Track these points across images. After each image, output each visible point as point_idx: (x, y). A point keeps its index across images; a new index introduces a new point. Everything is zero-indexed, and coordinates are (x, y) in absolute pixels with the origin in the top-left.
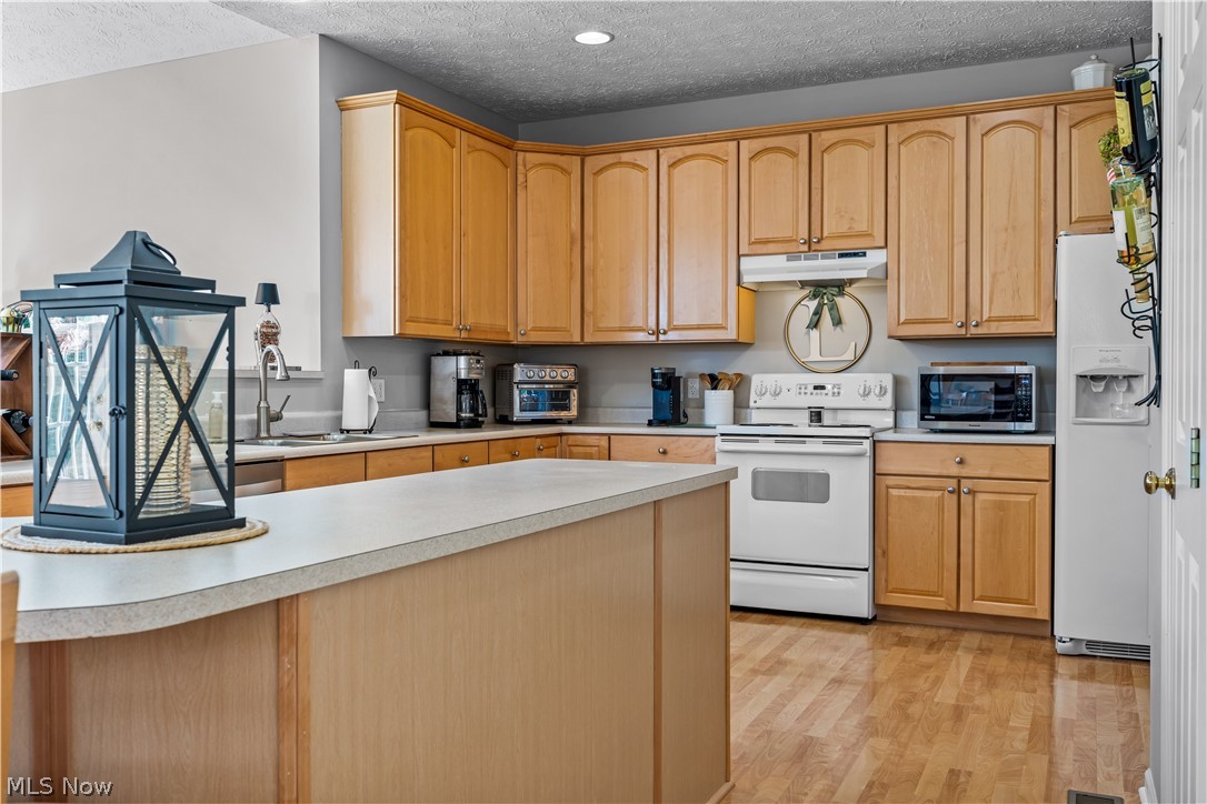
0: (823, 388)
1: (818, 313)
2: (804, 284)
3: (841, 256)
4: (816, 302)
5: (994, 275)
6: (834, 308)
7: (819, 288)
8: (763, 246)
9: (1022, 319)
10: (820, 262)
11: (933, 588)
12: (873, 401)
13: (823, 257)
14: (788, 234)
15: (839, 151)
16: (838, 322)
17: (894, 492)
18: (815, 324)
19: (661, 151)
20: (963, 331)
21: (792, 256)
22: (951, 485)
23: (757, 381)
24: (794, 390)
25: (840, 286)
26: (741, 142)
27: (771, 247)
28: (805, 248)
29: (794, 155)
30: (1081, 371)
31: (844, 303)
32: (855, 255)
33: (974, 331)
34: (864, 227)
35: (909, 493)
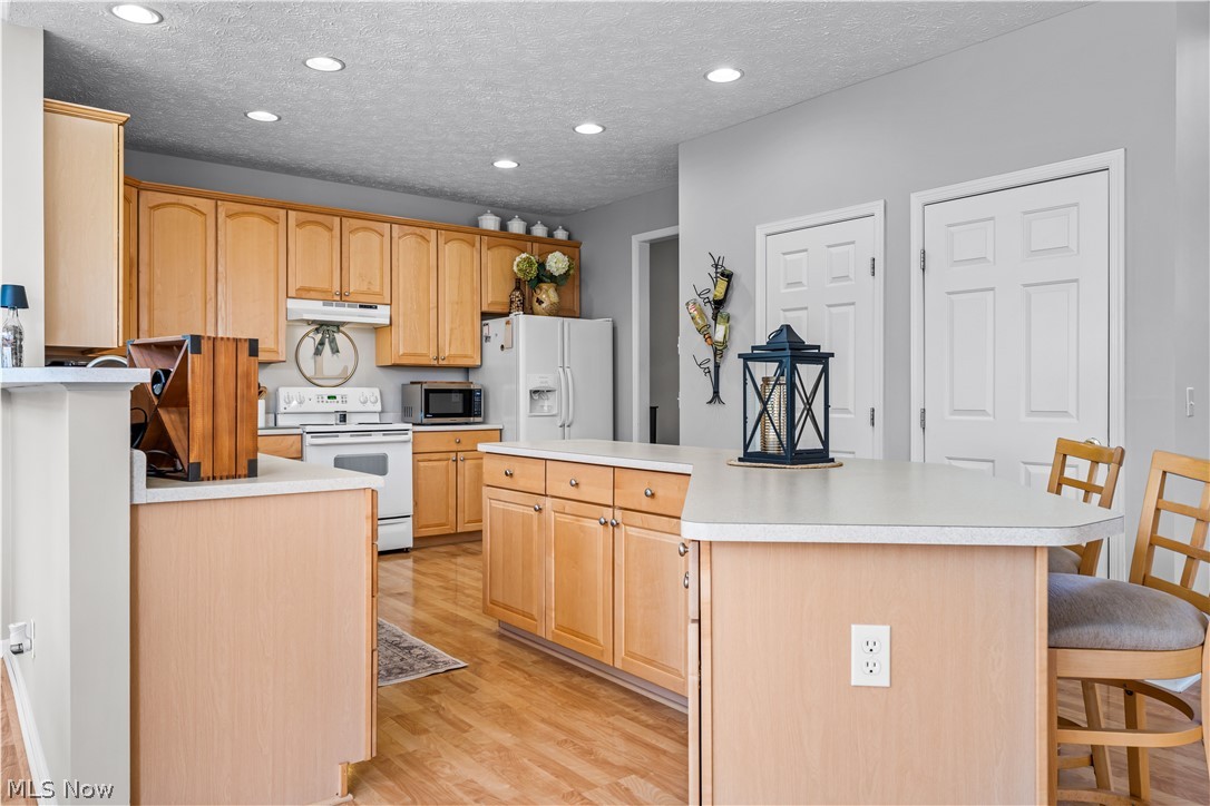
0: (335, 397)
1: (322, 343)
2: (314, 322)
3: (361, 306)
4: (320, 336)
5: (451, 330)
6: (333, 341)
7: (322, 326)
8: (304, 293)
9: (465, 357)
10: (346, 309)
11: (443, 521)
12: (370, 407)
13: (349, 306)
14: (325, 286)
15: (360, 234)
16: (335, 351)
17: (421, 464)
18: (318, 352)
19: (219, 202)
20: (435, 363)
21: (327, 302)
22: (453, 456)
23: (283, 392)
24: (314, 400)
25: (338, 326)
26: (290, 212)
27: (313, 294)
28: (338, 298)
29: (331, 230)
30: (534, 387)
31: (339, 337)
32: (371, 307)
33: (441, 362)
34: (377, 289)
35: (431, 464)
